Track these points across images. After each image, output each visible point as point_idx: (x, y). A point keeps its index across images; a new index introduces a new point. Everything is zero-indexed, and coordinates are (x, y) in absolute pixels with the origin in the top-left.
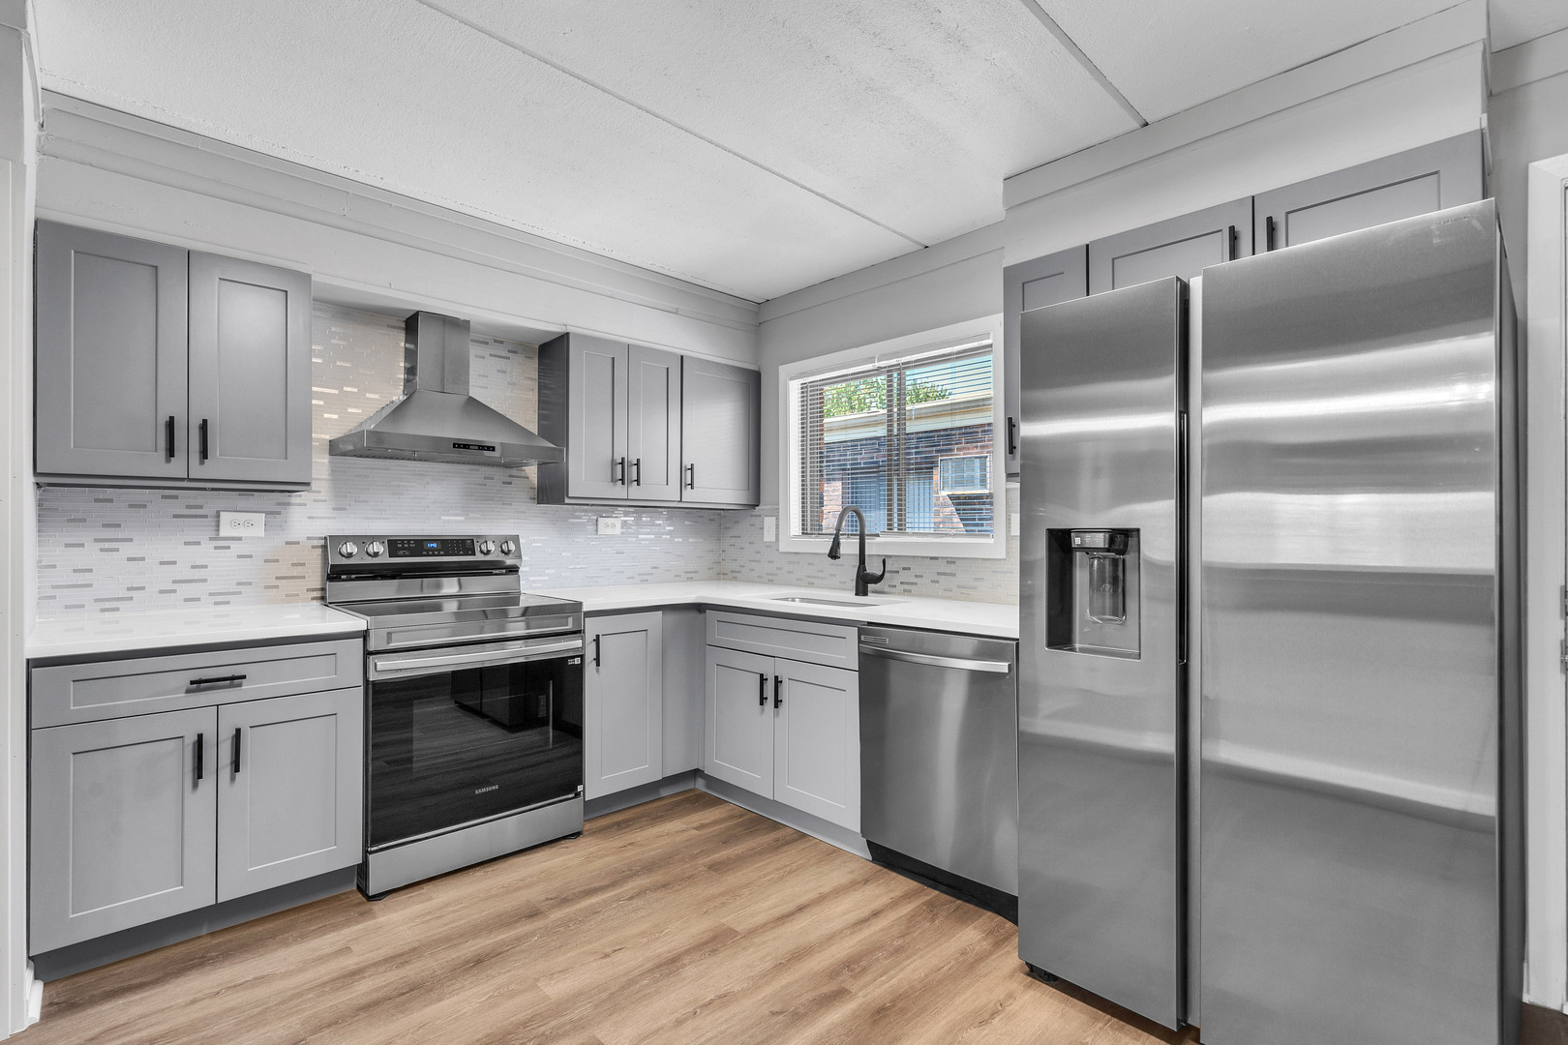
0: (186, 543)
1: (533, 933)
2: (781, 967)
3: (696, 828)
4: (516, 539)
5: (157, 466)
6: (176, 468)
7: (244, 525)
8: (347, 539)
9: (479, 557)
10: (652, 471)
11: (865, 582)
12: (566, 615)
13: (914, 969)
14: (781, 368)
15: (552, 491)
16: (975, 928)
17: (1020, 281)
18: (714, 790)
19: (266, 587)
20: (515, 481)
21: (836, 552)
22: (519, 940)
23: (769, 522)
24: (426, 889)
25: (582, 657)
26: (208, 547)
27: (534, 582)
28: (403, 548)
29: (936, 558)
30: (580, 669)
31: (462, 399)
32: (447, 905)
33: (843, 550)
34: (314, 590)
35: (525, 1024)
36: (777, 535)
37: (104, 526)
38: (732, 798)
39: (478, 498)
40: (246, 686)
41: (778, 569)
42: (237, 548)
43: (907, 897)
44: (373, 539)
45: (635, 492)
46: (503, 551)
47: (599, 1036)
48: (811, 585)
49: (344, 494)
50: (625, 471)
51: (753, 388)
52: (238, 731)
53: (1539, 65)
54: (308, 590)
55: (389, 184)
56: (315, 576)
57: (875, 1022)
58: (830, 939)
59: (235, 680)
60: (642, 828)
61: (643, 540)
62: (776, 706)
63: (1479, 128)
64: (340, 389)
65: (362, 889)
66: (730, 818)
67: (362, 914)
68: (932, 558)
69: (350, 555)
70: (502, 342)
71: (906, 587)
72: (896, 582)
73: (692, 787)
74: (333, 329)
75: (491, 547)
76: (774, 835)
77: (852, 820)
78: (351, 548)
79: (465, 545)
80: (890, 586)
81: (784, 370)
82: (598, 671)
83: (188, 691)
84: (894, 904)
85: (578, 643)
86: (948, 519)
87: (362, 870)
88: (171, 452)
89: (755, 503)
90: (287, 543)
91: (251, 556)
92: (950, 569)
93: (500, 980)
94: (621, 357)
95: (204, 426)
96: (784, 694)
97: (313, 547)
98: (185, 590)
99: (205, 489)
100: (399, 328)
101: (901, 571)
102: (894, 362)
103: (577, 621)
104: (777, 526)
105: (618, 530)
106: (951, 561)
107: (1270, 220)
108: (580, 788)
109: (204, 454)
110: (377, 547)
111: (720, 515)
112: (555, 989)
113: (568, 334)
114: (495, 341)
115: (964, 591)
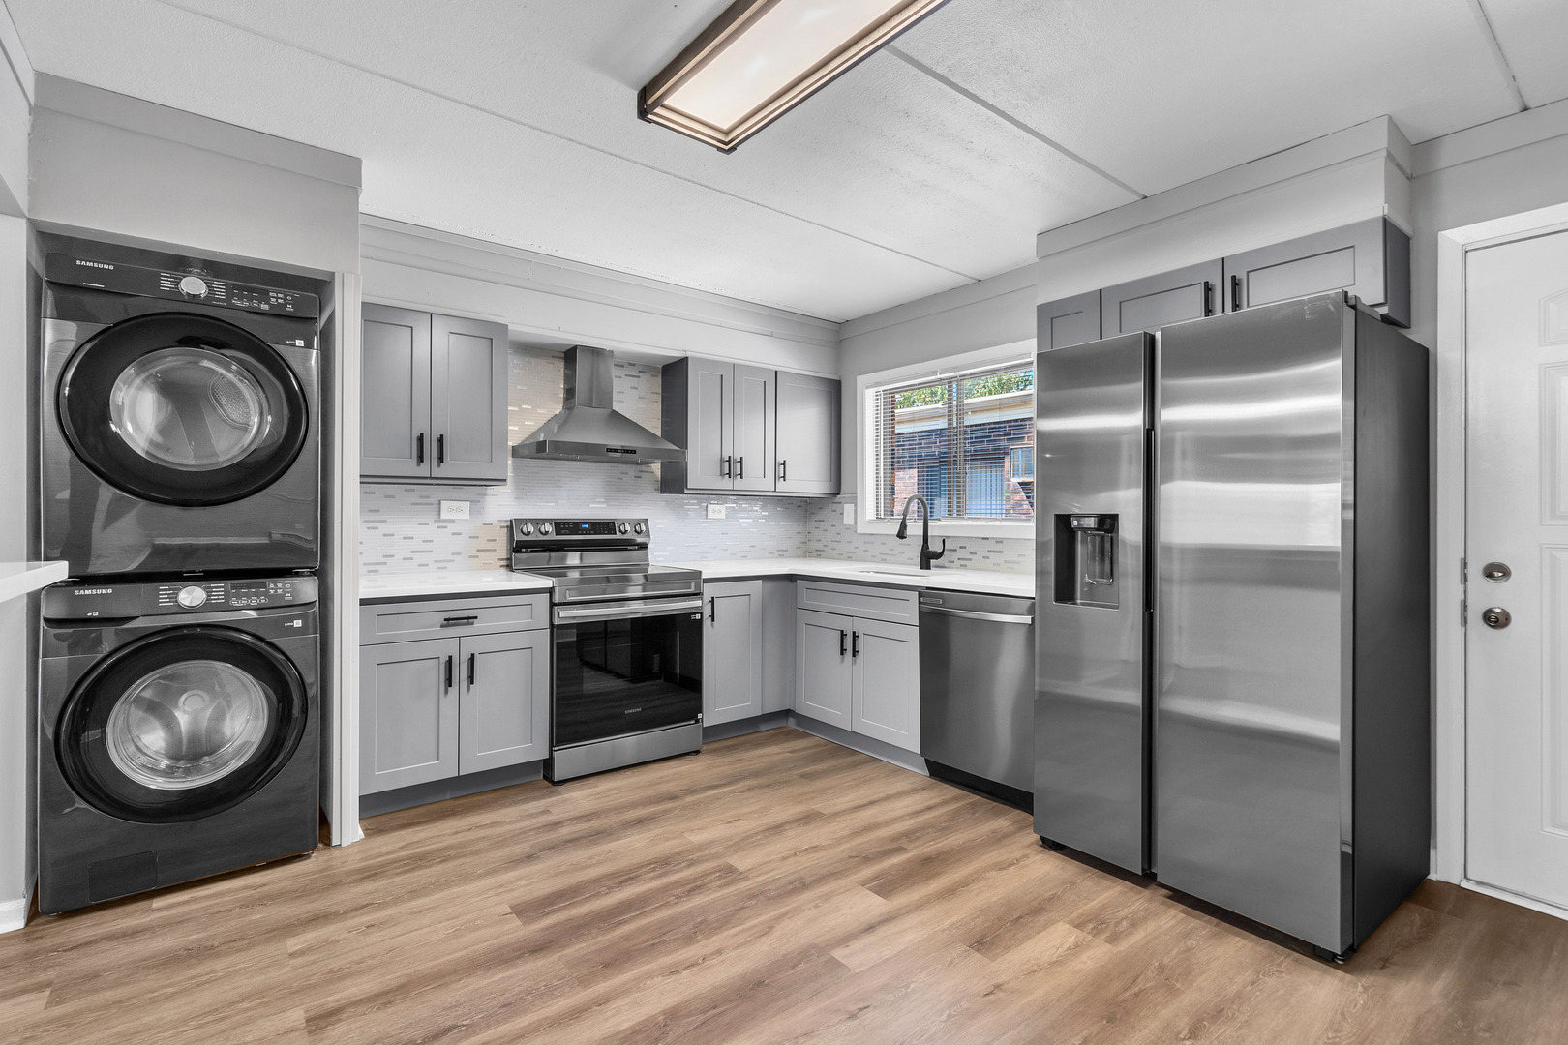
0: (420, 524)
1: (675, 808)
2: (855, 834)
3: (790, 752)
4: (646, 521)
5: (411, 468)
6: (423, 470)
7: (456, 510)
8: (526, 521)
9: (618, 536)
10: (753, 466)
11: (927, 559)
12: (690, 582)
13: (955, 839)
14: (858, 378)
15: (674, 482)
16: (1006, 819)
17: (1050, 316)
18: (803, 727)
19: (471, 557)
20: (644, 475)
21: (903, 533)
22: (665, 812)
23: (848, 508)
24: (592, 780)
25: (701, 613)
26: (433, 526)
27: (658, 557)
28: (565, 529)
29: (988, 539)
30: (700, 621)
31: (606, 412)
32: (610, 790)
33: (909, 532)
34: (502, 560)
35: (679, 854)
36: (855, 519)
37: (370, 511)
38: (818, 733)
39: (616, 490)
40: (477, 624)
41: (856, 548)
42: (452, 528)
43: (955, 799)
44: (544, 521)
45: (739, 484)
46: (636, 531)
47: (730, 862)
48: (883, 561)
49: (523, 489)
50: (731, 467)
51: (835, 395)
52: (473, 655)
53: (1447, 156)
54: (498, 560)
55: (560, 254)
56: (502, 550)
57: (923, 865)
58: (894, 820)
59: (469, 620)
60: (747, 750)
61: (743, 523)
62: (854, 656)
63: (1382, 214)
64: (520, 407)
65: (548, 776)
66: (816, 746)
67: (551, 793)
68: (983, 538)
69: (529, 533)
70: (634, 365)
71: (963, 562)
72: (955, 559)
73: (784, 724)
74: (515, 361)
75: (628, 528)
76: (852, 758)
77: (913, 744)
78: (530, 528)
79: (607, 526)
80: (949, 562)
81: (861, 380)
82: (712, 625)
83: (442, 626)
84: (944, 803)
85: (698, 603)
86: (1019, 504)
87: (548, 764)
88: (421, 458)
89: (837, 491)
90: (484, 524)
91: (460, 534)
92: (998, 547)
93: (657, 832)
94: (728, 375)
95: (441, 440)
96: (860, 646)
97: (501, 527)
98: (419, 558)
99: (432, 484)
100: (561, 358)
101: (958, 549)
102: (953, 374)
103: (698, 586)
104: (856, 511)
105: (722, 515)
106: (999, 541)
107: (1234, 277)
108: (700, 716)
109: (441, 459)
110: (548, 528)
111: (806, 502)
112: (696, 838)
113: (687, 358)
114: (630, 364)
115: (1010, 565)
